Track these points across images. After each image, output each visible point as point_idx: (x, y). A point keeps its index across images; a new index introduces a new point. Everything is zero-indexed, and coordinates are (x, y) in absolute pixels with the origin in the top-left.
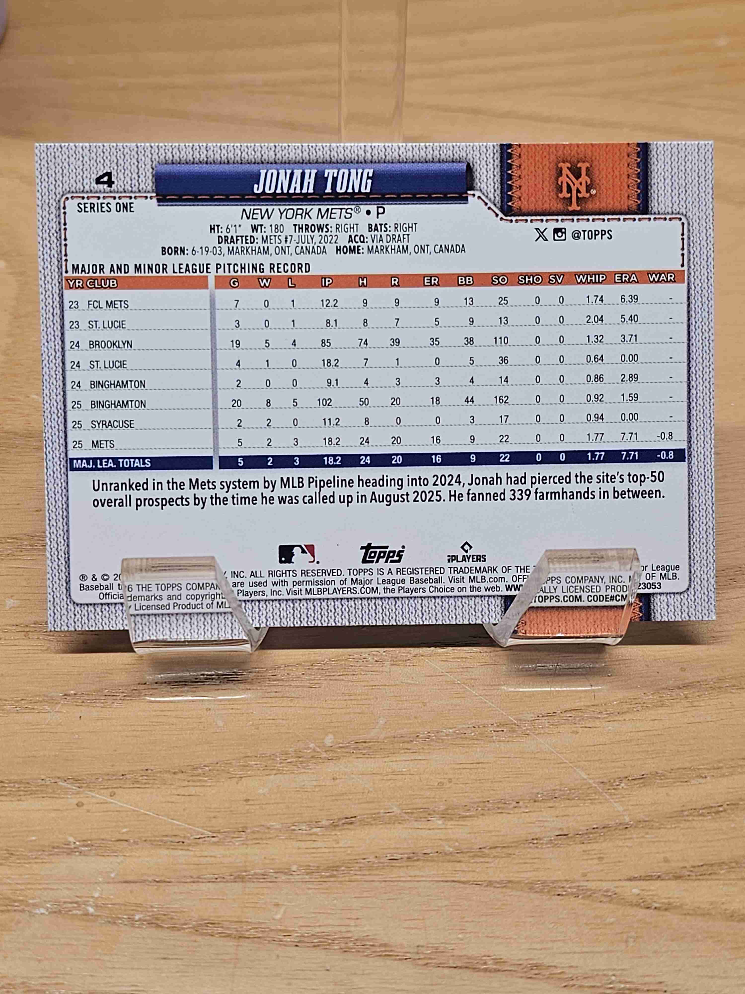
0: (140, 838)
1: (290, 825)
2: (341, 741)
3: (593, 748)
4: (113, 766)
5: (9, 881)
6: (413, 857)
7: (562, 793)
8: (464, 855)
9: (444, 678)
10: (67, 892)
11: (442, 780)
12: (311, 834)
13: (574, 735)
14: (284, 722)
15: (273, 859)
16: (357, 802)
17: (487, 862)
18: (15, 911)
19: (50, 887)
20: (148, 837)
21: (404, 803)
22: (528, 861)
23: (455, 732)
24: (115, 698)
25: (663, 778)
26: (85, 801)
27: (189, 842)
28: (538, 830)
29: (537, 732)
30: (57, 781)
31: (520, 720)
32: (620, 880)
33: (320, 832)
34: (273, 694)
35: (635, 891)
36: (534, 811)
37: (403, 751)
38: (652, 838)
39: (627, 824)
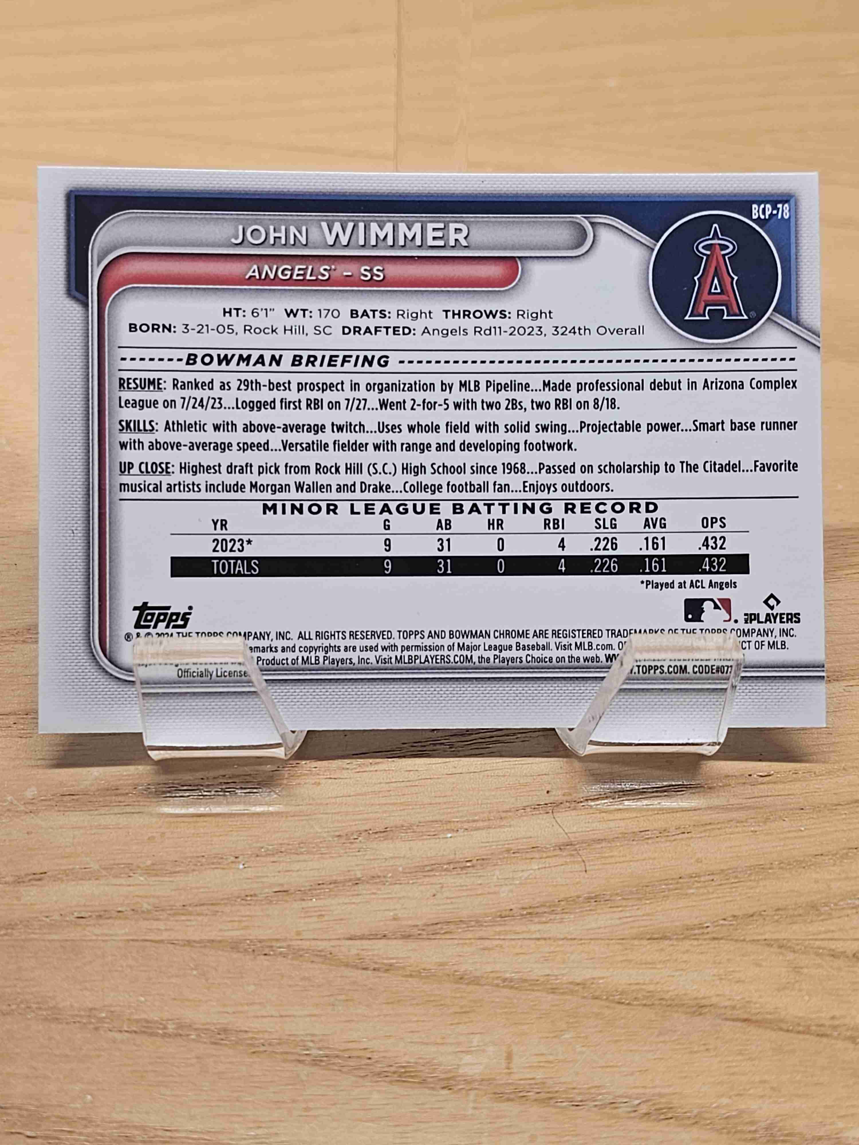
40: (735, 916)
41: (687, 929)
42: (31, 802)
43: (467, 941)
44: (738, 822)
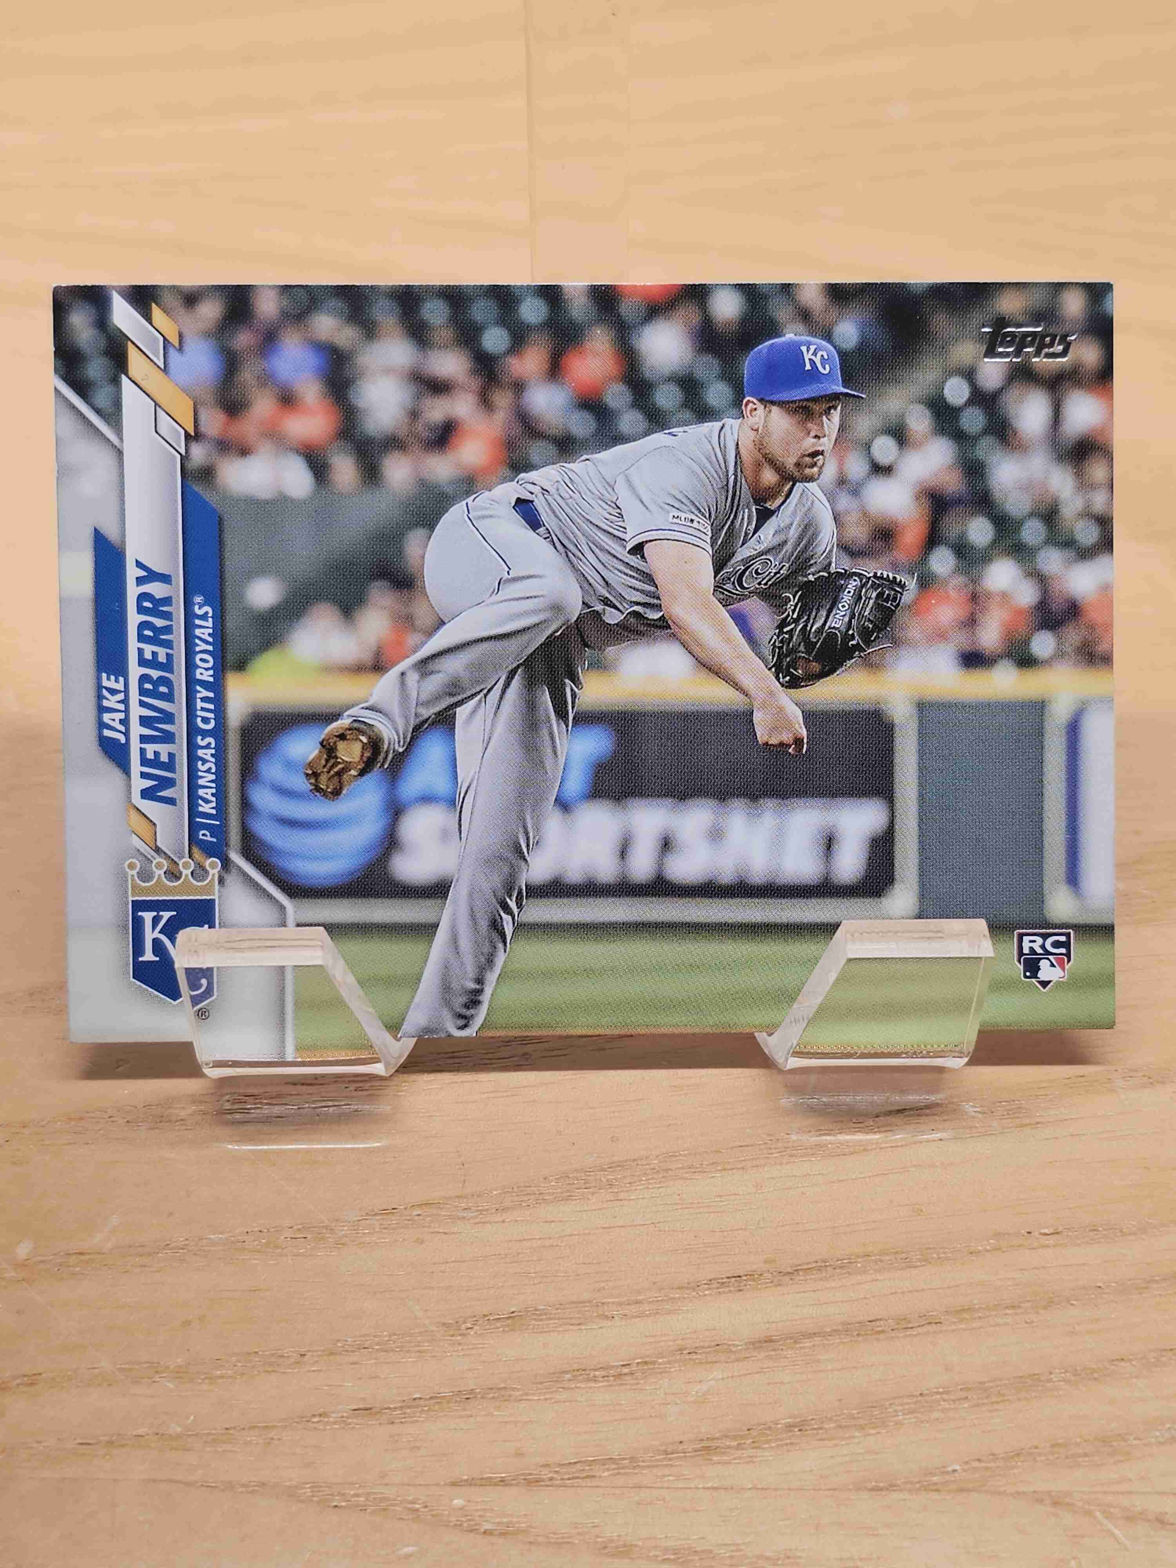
40: (993, 1455)
41: (926, 1475)
42: (23, 1265)
43: (617, 1491)
44: (1007, 1308)
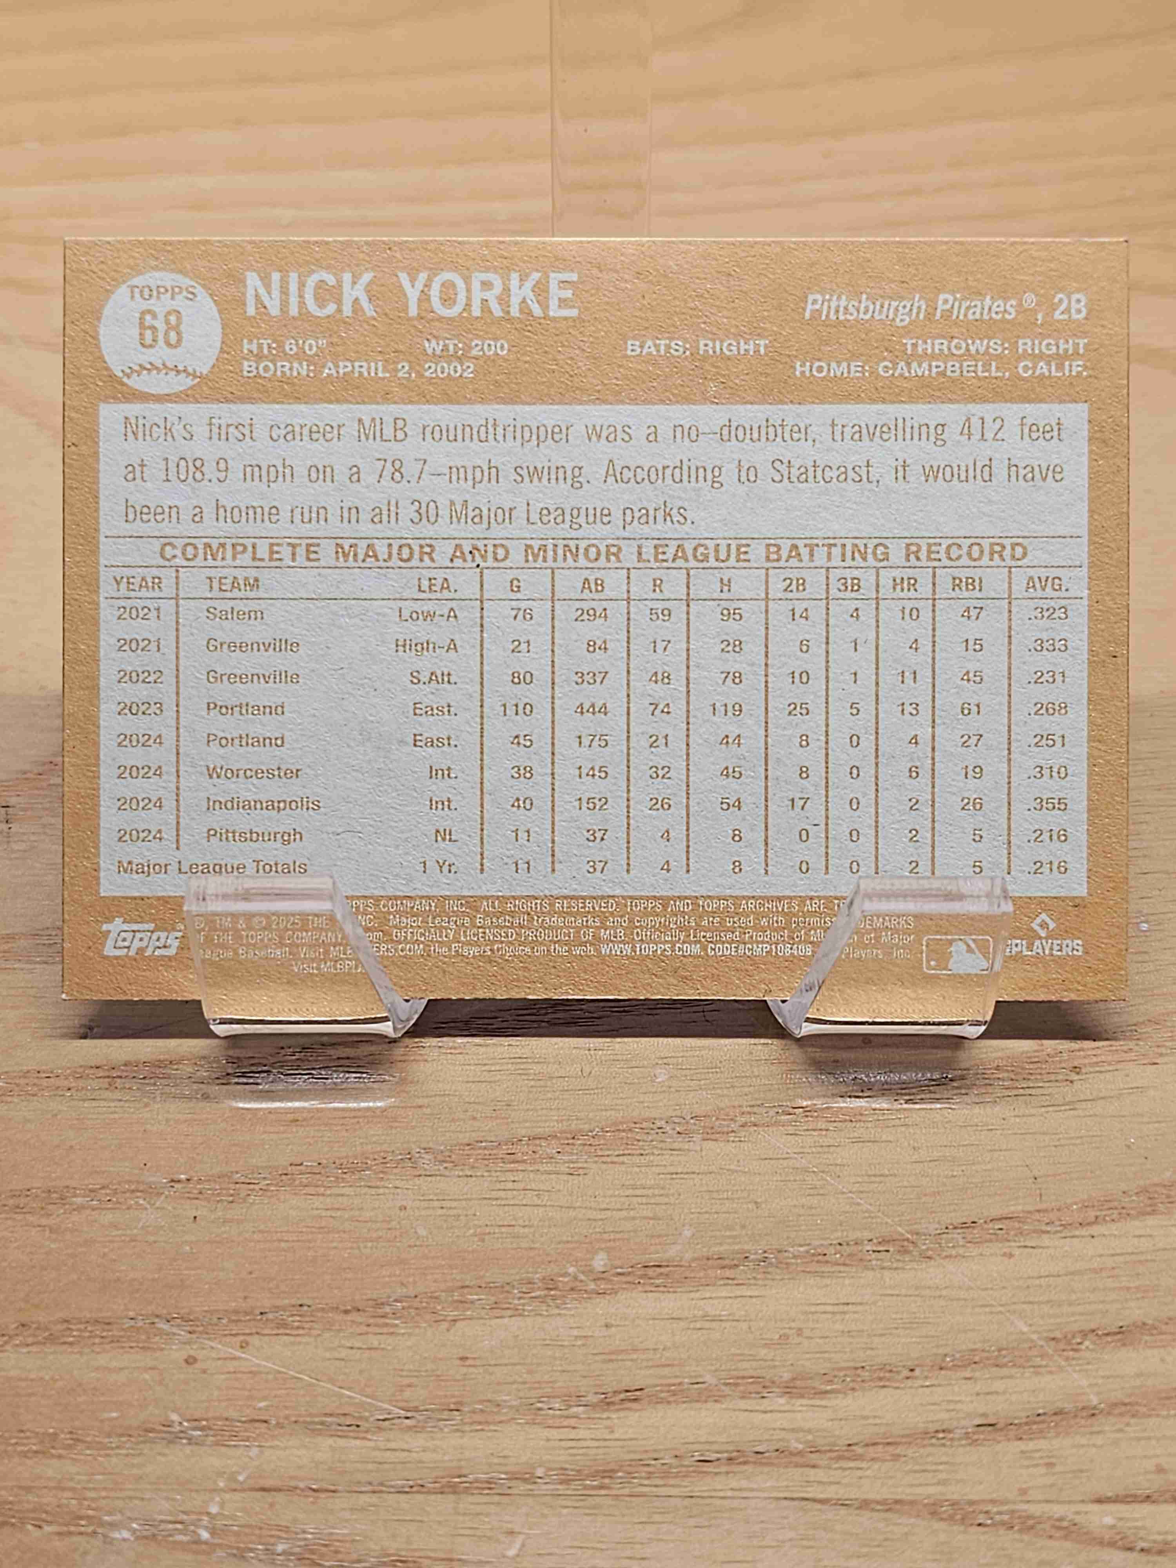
0: (287, 1417)
1: (533, 1401)
2: (618, 1263)
3: (1037, 1282)
4: (245, 1298)
5: (71, 1484)
6: (738, 1458)
7: (986, 1354)
8: (823, 1456)
9: (791, 1163)
10: (166, 1505)
11: (787, 1331)
12: (567, 1417)
13: (1006, 1260)
14: (526, 1230)
15: (505, 1457)
16: (645, 1364)
17: (861, 1469)
18: (81, 1534)
19: (138, 1494)
20: (300, 1416)
21: (723, 1367)
22: (929, 1467)
23: (807, 1252)
24: (252, 1186)
25: (1155, 1332)
26: (200, 1355)
27: (367, 1425)
28: (944, 1416)
29: (944, 1254)
30: (156, 1320)
31: (917, 1234)
32: (1083, 1501)
33: (584, 1413)
34: (510, 1185)
35: (1108, 1520)
36: (939, 1385)
37: (722, 1282)
38: (1135, 1432)
39: (1095, 1408)
